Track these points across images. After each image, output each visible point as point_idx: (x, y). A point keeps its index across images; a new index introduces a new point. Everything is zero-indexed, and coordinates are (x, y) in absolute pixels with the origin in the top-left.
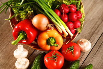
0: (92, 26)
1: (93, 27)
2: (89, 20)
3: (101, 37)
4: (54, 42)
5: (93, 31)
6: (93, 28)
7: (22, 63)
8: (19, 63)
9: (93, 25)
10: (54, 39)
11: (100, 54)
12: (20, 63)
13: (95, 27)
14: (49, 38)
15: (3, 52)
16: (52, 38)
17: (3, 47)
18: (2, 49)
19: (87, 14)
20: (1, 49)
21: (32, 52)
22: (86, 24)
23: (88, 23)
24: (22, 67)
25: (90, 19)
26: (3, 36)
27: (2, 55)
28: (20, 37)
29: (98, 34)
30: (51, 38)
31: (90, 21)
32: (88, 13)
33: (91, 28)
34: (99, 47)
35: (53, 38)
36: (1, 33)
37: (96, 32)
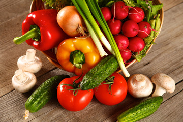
0: (175, 60)
1: (176, 62)
2: (175, 48)
3: (181, 83)
4: (82, 60)
5: (172, 68)
6: (174, 64)
7: (23, 79)
8: (16, 77)
9: (178, 59)
10: (82, 56)
11: (163, 111)
12: (19, 77)
13: (180, 64)
14: (75, 51)
15: (6, 54)
16: (79, 53)
17: (9, 45)
18: (7, 49)
19: (177, 36)
20: (6, 47)
21: (51, 69)
22: (166, 54)
23: (171, 52)
24: (20, 85)
25: (177, 47)
26: (18, 28)
27: (2, 57)
28: (28, 34)
29: (178, 76)
30: (78, 51)
31: (176, 50)
32: (180, 35)
33: (170, 63)
34: (168, 98)
35: (82, 53)
36: (18, 22)
37: (177, 71)
